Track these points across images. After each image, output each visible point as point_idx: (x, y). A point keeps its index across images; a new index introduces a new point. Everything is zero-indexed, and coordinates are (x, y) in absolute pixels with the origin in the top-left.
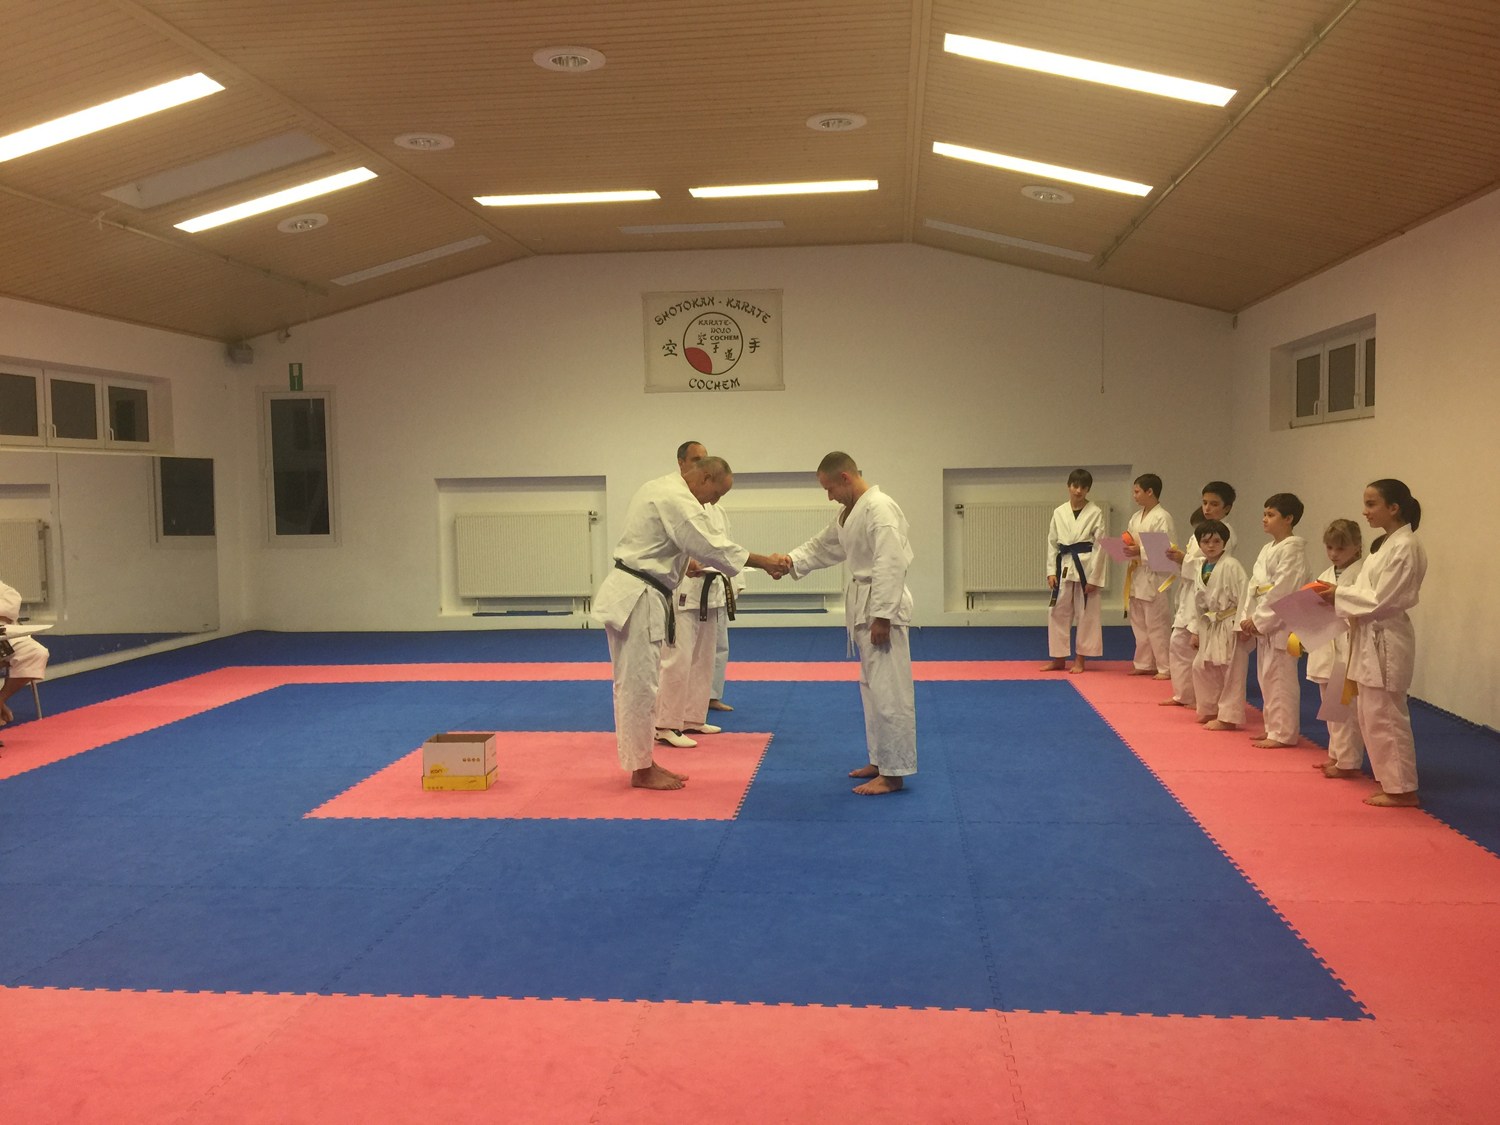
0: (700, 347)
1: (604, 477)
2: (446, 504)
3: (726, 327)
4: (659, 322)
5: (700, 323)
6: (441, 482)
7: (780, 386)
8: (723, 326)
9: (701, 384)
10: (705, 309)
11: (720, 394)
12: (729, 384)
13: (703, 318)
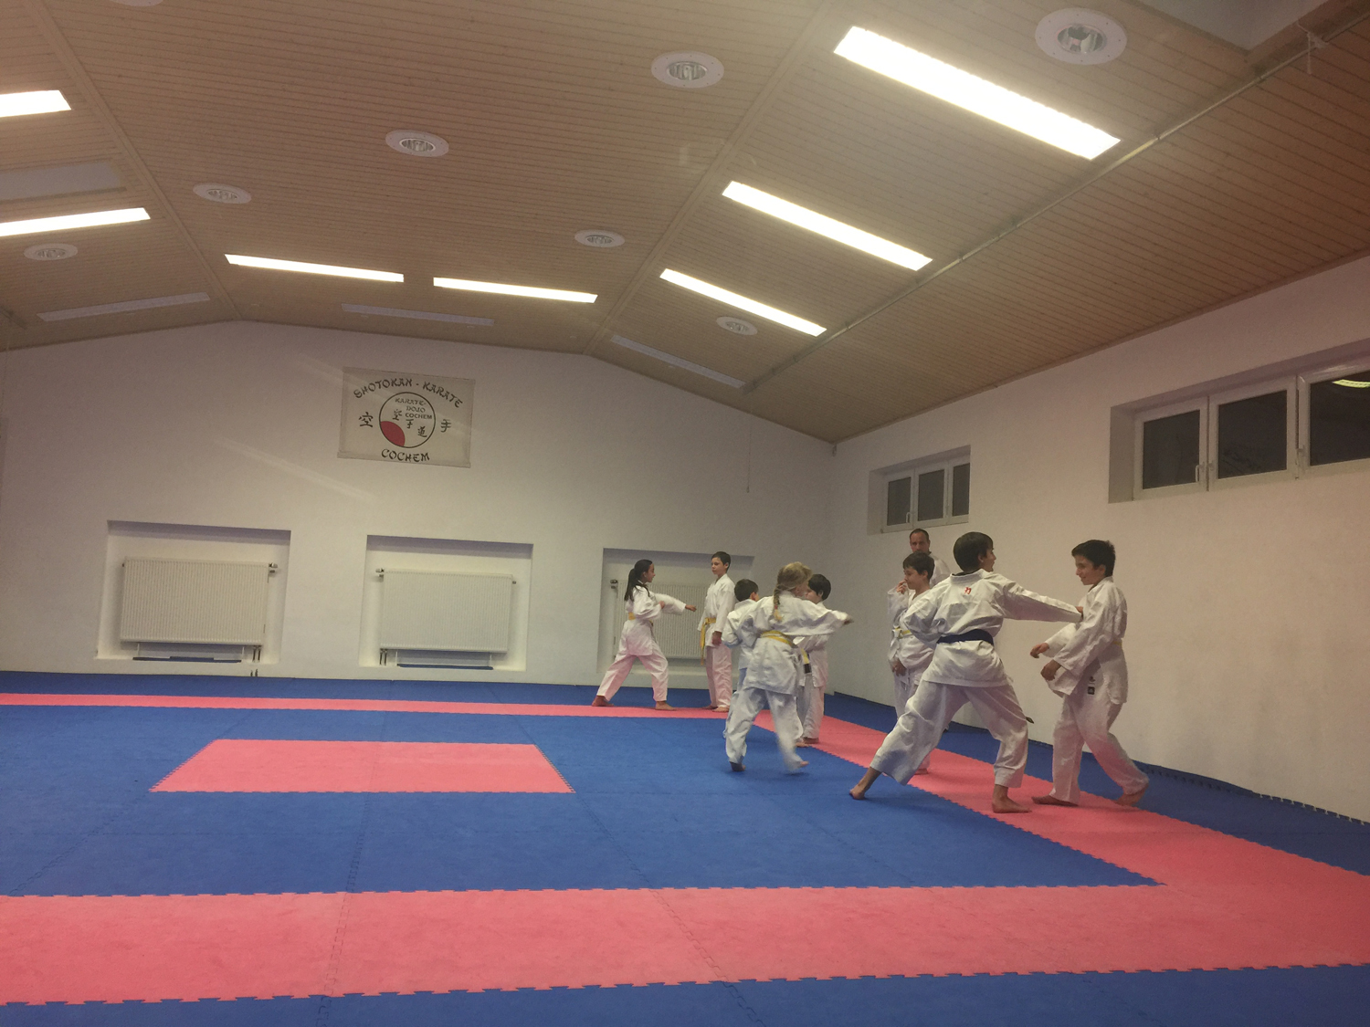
0: (395, 421)
1: (290, 532)
2: (115, 548)
3: (421, 407)
4: (358, 395)
5: (397, 400)
6: (113, 525)
7: (466, 464)
8: (418, 406)
9: (393, 455)
10: (403, 389)
11: (411, 466)
12: (419, 457)
13: (401, 397)
